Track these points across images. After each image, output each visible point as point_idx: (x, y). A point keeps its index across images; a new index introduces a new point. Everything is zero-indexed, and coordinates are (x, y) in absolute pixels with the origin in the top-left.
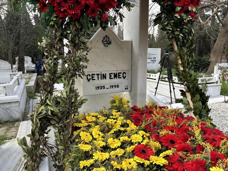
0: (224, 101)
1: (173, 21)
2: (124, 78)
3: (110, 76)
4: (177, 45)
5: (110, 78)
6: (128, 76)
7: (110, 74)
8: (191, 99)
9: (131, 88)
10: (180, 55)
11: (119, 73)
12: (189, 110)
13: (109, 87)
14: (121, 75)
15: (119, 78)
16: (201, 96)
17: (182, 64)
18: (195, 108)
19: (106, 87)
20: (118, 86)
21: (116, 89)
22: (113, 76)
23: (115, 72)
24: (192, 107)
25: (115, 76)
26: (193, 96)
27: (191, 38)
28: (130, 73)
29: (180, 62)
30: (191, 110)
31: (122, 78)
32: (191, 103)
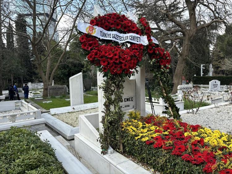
0: (187, 112)
1: (160, 72)
2: (132, 101)
3: (125, 100)
4: (162, 82)
5: (125, 101)
6: (134, 99)
7: (125, 99)
8: (172, 110)
9: (136, 107)
10: (164, 88)
11: (129, 98)
12: (171, 116)
13: (124, 107)
14: (130, 99)
15: (129, 101)
16: (176, 108)
17: (165, 92)
18: (174, 115)
19: (123, 107)
20: (129, 106)
21: (128, 107)
22: (126, 100)
23: (127, 98)
24: (172, 114)
25: (127, 100)
26: (172, 109)
27: (168, 79)
28: (135, 97)
29: (164, 91)
30: (172, 116)
31: (131, 101)
32: (172, 112)
